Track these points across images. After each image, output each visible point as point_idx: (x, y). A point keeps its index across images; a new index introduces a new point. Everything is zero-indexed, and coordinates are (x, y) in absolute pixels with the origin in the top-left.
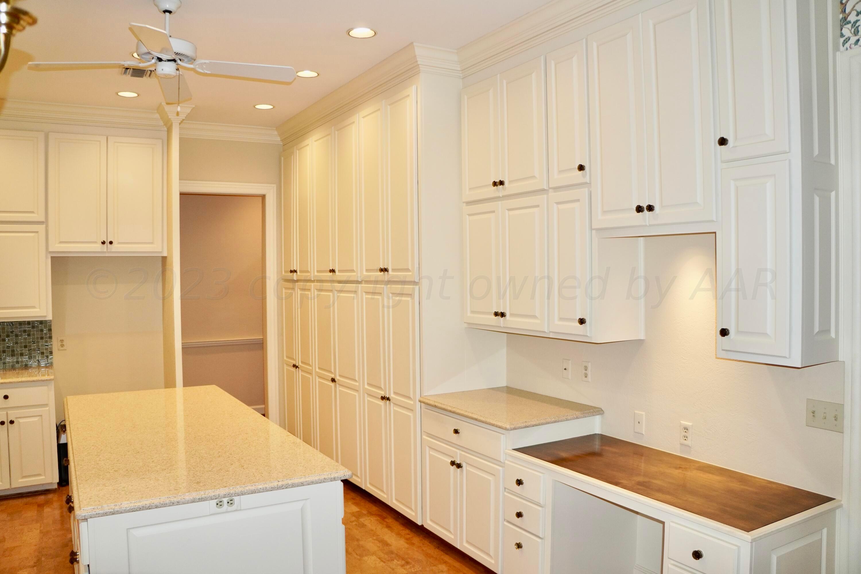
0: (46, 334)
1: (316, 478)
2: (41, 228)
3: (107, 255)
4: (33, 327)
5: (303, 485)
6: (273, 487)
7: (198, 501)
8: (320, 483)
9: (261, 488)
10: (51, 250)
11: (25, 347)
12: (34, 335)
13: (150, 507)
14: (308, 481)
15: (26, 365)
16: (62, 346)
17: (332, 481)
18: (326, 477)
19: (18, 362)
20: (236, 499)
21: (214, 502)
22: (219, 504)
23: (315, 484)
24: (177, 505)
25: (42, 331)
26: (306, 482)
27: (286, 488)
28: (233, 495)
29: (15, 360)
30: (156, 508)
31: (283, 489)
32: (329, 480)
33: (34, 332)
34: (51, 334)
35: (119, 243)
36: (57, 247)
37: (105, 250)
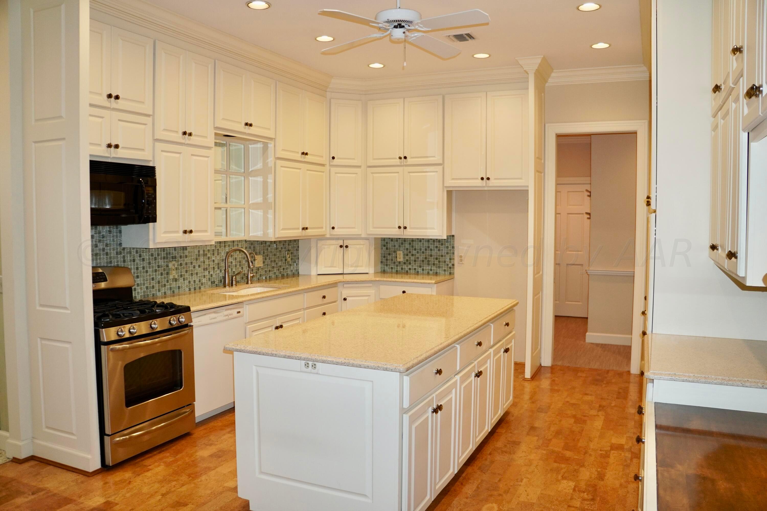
0: (450, 250)
1: (371, 364)
2: (440, 168)
3: (486, 189)
4: (442, 244)
5: (361, 367)
6: (338, 362)
7: (287, 357)
8: (374, 369)
9: (329, 361)
10: (445, 185)
11: (437, 259)
12: (442, 250)
13: (260, 353)
14: (365, 365)
15: (437, 273)
16: (461, 260)
17: (384, 370)
18: (380, 366)
19: (431, 270)
20: (319, 365)
21: (303, 362)
22: (307, 365)
23: (370, 369)
24: (275, 356)
25: (447, 247)
26: (363, 365)
27: (348, 366)
28: (310, 360)
29: (430, 268)
30: (263, 355)
31: (345, 366)
32: (382, 369)
33: (442, 247)
34: (454, 250)
35: (495, 179)
36: (451, 183)
37: (484, 185)
